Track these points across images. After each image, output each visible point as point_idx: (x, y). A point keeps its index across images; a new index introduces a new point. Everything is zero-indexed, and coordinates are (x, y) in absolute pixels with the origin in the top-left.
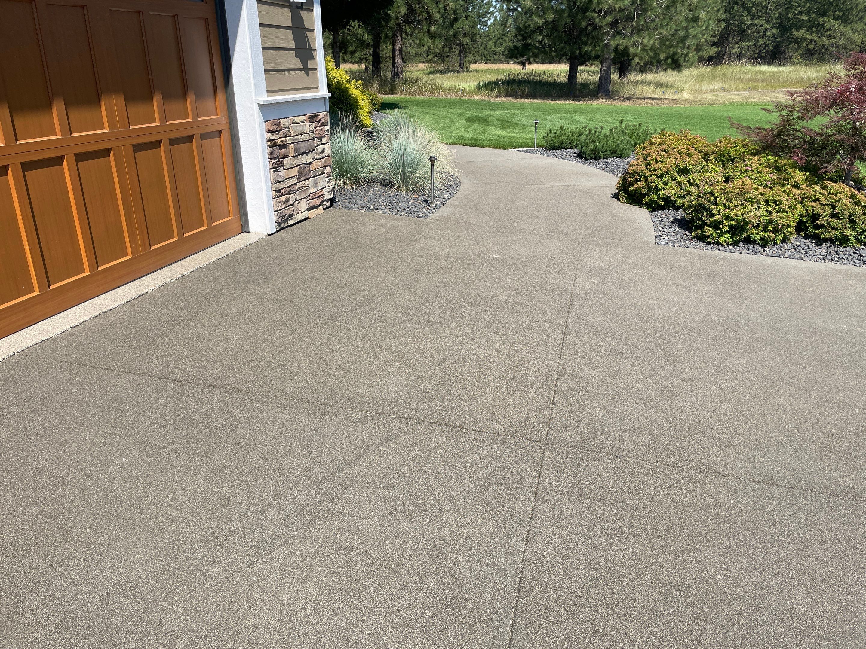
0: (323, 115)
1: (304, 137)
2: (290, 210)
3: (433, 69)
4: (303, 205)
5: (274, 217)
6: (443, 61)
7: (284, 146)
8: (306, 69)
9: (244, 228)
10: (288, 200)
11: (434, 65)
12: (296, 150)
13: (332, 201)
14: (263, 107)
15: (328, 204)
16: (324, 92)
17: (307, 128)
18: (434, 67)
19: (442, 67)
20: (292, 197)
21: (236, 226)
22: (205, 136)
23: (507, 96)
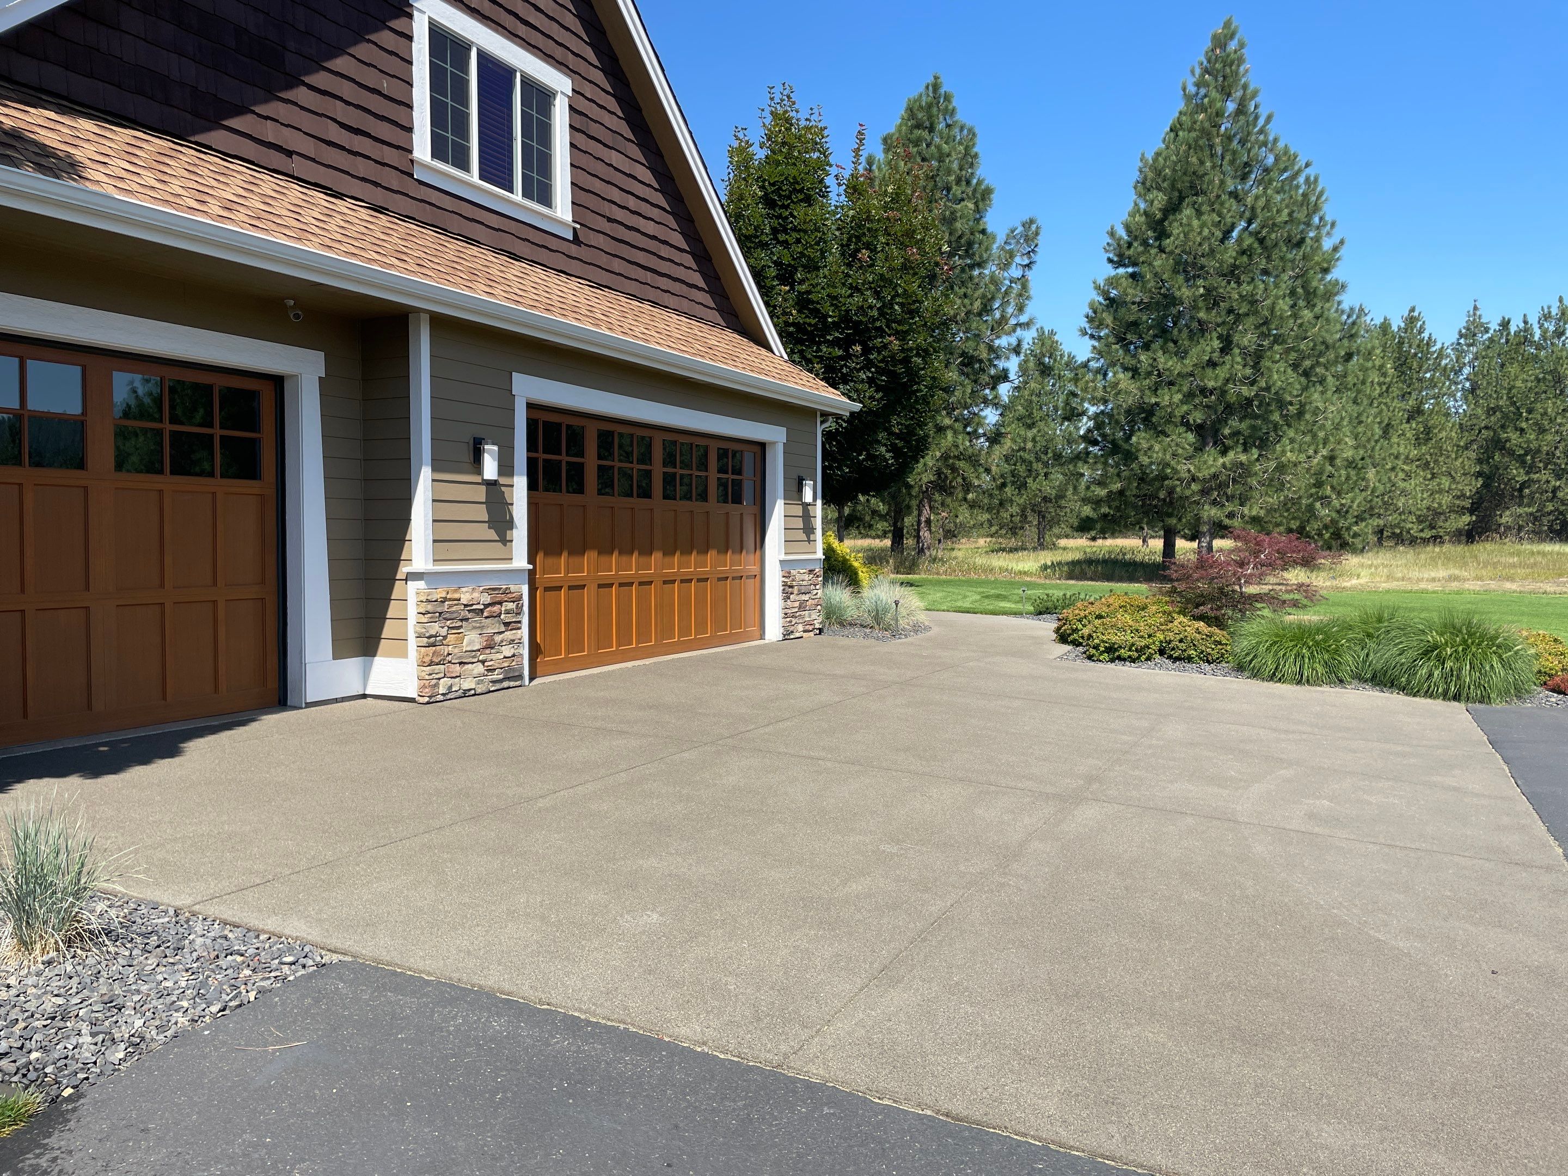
0: (818, 570)
1: (804, 583)
2: (792, 629)
3: (996, 547)
4: (800, 628)
5: (782, 630)
6: (1014, 534)
7: (791, 587)
8: (809, 541)
9: (762, 637)
10: (791, 622)
11: (1001, 540)
12: (799, 590)
13: (821, 630)
14: (782, 562)
15: (818, 632)
16: (820, 555)
17: (806, 577)
18: (1000, 543)
19: (1013, 543)
20: (794, 621)
21: (758, 634)
22: (748, 577)
23: (1068, 579)
